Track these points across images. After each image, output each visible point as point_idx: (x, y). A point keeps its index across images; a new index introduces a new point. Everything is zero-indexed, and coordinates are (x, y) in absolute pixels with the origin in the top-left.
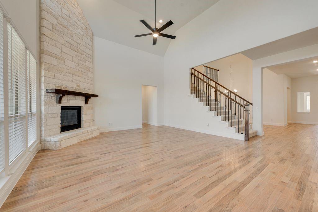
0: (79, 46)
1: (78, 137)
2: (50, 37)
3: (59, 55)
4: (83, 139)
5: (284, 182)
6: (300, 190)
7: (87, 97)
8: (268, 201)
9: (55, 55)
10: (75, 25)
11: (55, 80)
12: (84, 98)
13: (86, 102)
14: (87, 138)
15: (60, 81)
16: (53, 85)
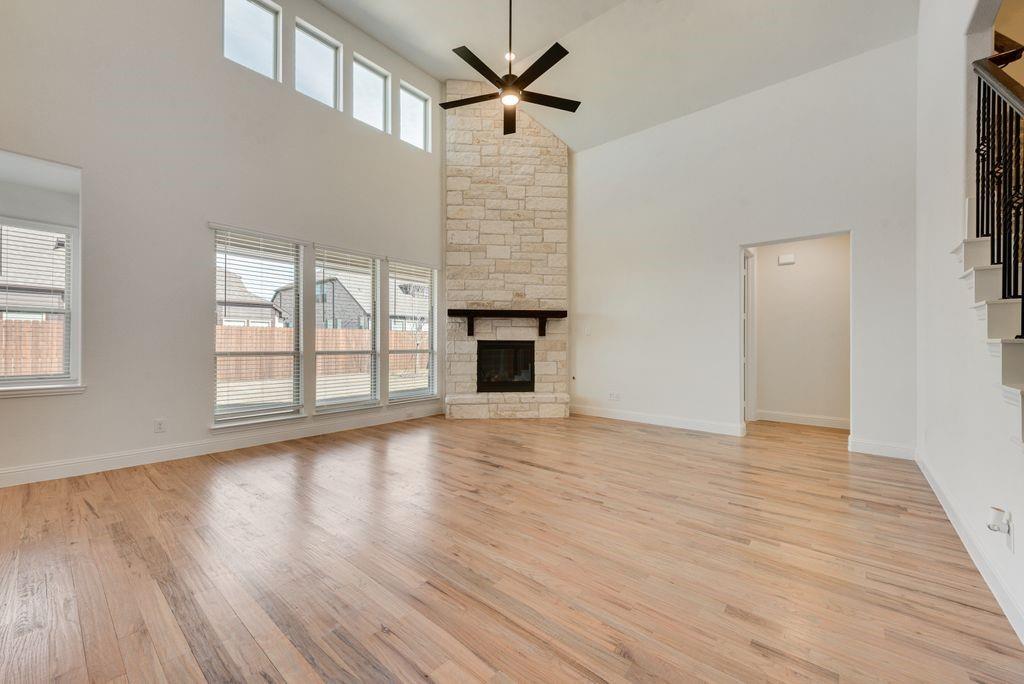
0: (522, 204)
1: (493, 406)
2: (457, 216)
3: (475, 242)
4: (505, 414)
7: (543, 318)
9: (466, 247)
10: (512, 163)
11: (466, 293)
12: (535, 322)
13: (542, 333)
14: (519, 415)
15: (476, 292)
16: (463, 303)
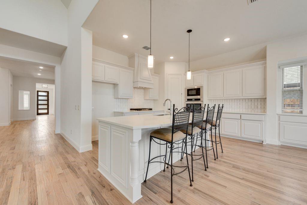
5: (61, 173)
6: (73, 171)
8: (67, 197)
